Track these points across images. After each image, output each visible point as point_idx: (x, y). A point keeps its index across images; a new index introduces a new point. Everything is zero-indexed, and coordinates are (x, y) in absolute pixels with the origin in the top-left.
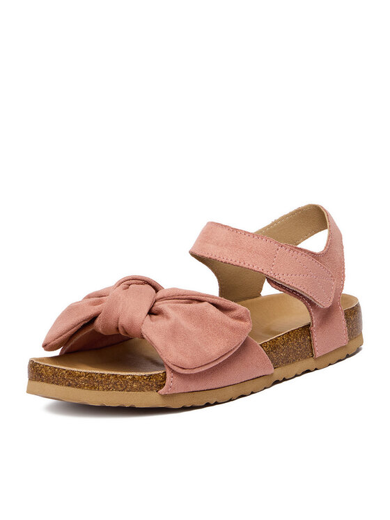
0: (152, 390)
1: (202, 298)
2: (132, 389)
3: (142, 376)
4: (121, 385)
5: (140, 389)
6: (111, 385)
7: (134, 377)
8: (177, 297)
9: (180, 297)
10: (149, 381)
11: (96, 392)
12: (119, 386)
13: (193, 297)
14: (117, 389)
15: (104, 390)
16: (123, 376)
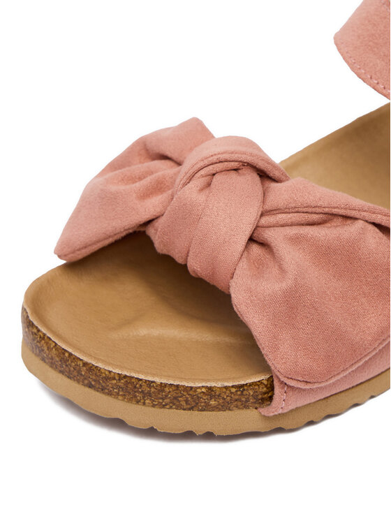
0: (246, 407)
1: (352, 213)
2: (207, 408)
3: (226, 388)
4: (187, 401)
5: (225, 407)
6: (167, 401)
7: (210, 389)
8: (305, 210)
9: (310, 210)
10: (242, 394)
11: (139, 407)
12: (183, 403)
13: (335, 211)
14: (179, 407)
15: (154, 406)
16: (191, 388)
